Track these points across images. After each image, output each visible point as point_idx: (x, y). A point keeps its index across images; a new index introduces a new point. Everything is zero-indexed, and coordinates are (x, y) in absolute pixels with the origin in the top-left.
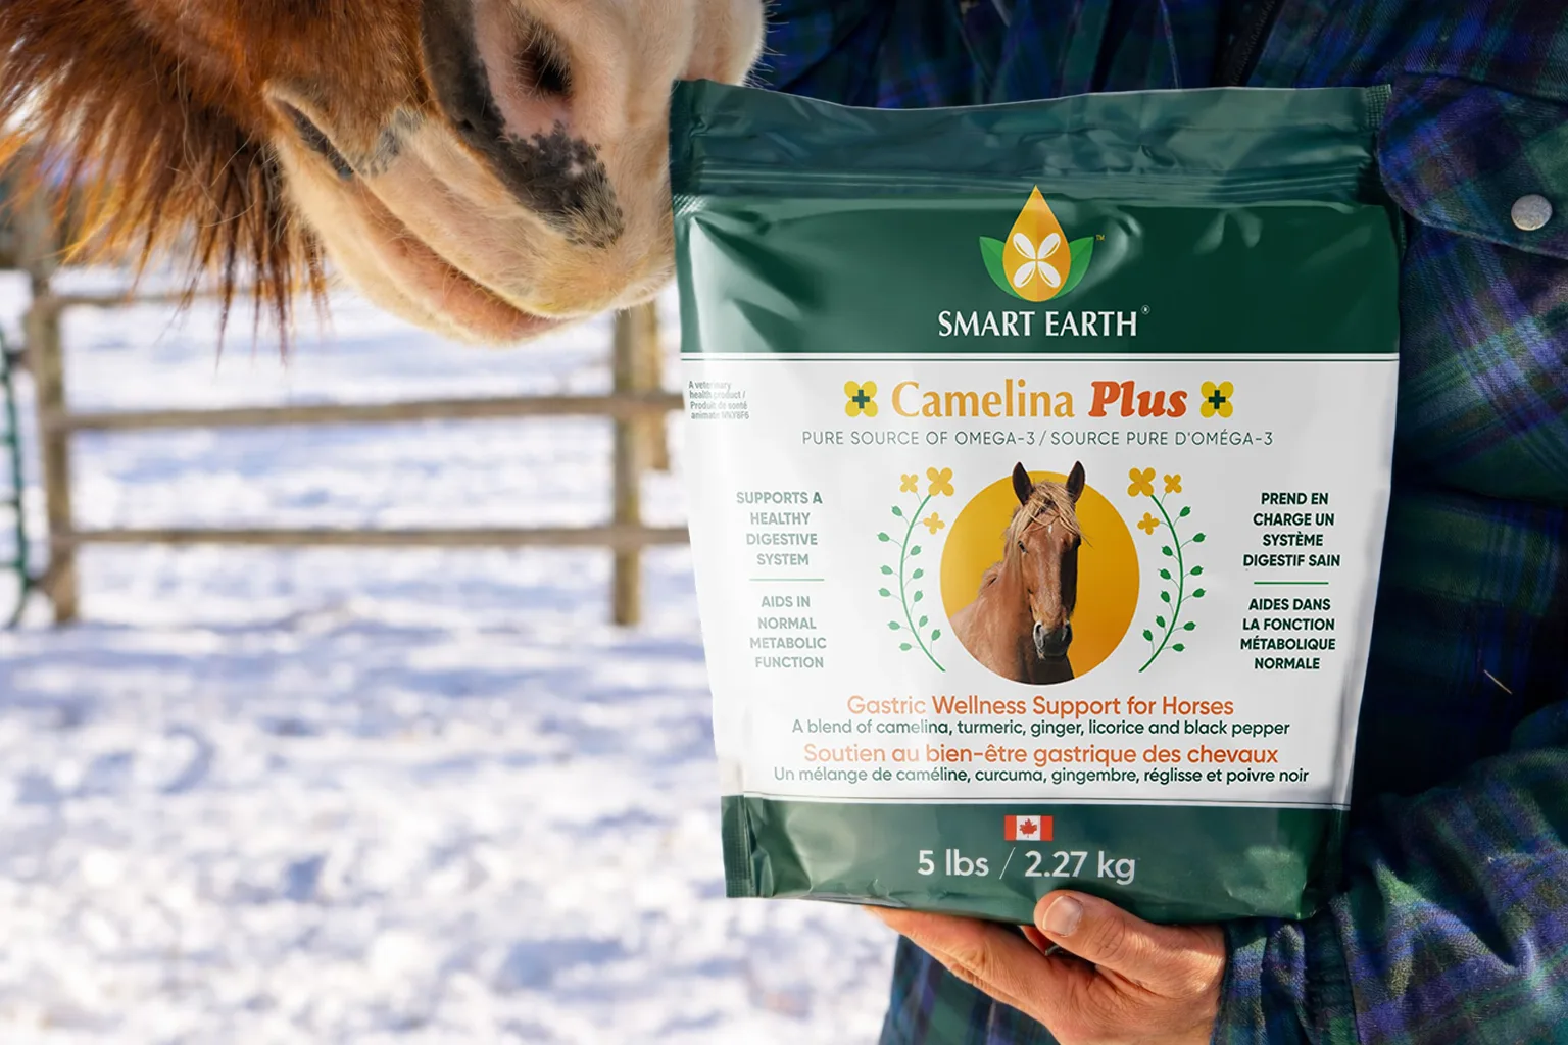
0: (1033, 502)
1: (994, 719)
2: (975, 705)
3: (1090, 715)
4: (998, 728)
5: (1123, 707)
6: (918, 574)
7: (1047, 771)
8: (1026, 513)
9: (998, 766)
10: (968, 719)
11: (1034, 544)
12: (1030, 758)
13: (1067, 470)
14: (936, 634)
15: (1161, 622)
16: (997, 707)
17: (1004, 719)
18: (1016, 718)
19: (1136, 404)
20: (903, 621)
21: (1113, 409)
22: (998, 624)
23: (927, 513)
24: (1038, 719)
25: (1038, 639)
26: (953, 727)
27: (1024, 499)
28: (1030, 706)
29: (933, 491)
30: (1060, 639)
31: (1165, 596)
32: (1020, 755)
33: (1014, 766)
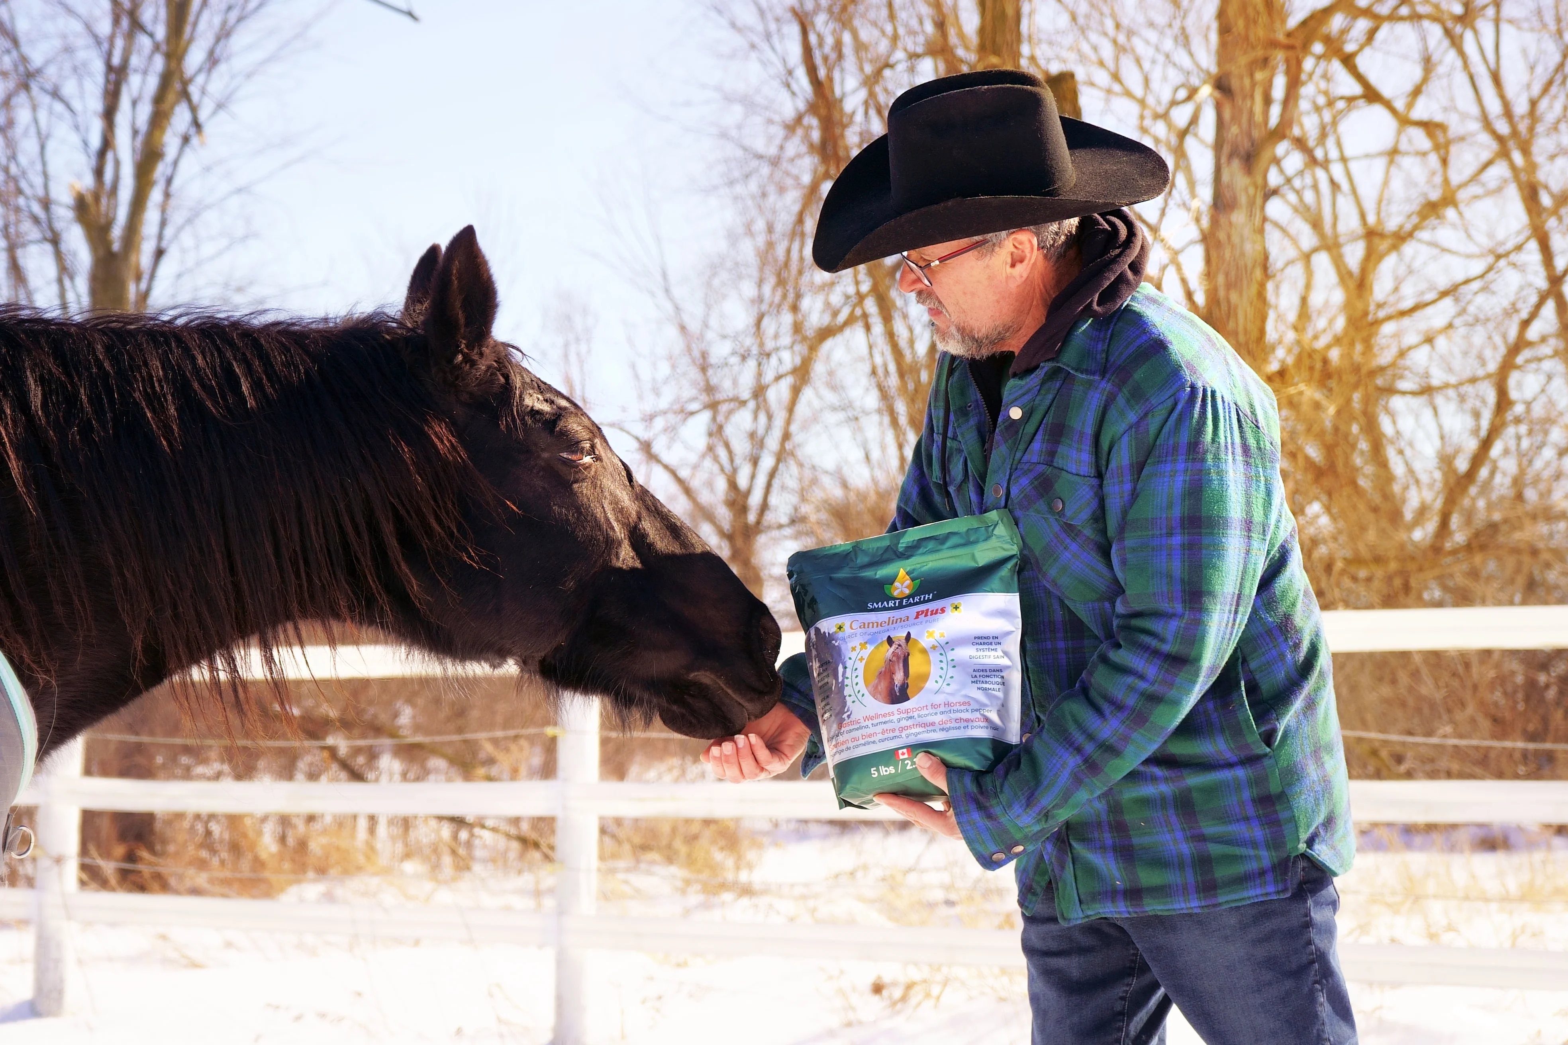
0: (894, 646)
1: (884, 720)
2: (877, 716)
3: (918, 712)
4: (885, 723)
5: (929, 707)
6: (857, 676)
7: (903, 735)
8: (892, 649)
9: (886, 735)
10: (875, 721)
11: (894, 659)
12: (897, 731)
13: (905, 635)
14: (863, 695)
15: (941, 677)
16: (884, 716)
17: (887, 719)
18: (891, 718)
19: (929, 613)
20: (853, 694)
21: (922, 617)
22: (883, 686)
23: (859, 657)
24: (899, 717)
25: (897, 689)
26: (870, 726)
27: (891, 646)
28: (896, 712)
29: (861, 649)
30: (904, 687)
31: (942, 668)
32: (893, 730)
33: (892, 735)
